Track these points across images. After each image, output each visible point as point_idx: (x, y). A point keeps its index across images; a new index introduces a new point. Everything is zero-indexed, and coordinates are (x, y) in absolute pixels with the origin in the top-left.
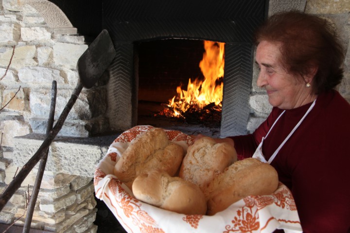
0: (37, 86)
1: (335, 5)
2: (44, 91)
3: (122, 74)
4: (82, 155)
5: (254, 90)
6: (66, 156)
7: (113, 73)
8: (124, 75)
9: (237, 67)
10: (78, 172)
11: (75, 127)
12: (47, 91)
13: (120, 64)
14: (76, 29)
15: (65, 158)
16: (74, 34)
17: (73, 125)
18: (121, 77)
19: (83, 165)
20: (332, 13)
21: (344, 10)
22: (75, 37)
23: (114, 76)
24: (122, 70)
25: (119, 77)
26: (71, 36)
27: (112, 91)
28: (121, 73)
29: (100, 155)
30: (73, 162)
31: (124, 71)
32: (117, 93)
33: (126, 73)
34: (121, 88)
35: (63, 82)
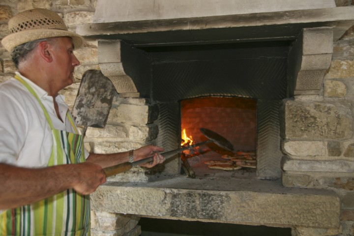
0: (100, 140)
1: (344, 72)
2: (108, 144)
3: (170, 127)
4: (147, 197)
5: (287, 138)
6: (134, 199)
7: (161, 127)
8: (171, 128)
9: (267, 119)
10: (144, 212)
11: (136, 174)
12: (111, 144)
13: (168, 119)
14: (139, 93)
15: (133, 200)
16: (136, 97)
17: (134, 172)
18: (169, 130)
19: (149, 206)
20: (343, 78)
21: (351, 75)
22: (137, 99)
23: (162, 129)
24: (170, 124)
25: (166, 130)
26: (133, 99)
27: (161, 142)
28: (168, 127)
29: (164, 196)
30: (140, 204)
31: (171, 125)
32: (165, 144)
33: (173, 126)
34: (169, 140)
35: (125, 136)
